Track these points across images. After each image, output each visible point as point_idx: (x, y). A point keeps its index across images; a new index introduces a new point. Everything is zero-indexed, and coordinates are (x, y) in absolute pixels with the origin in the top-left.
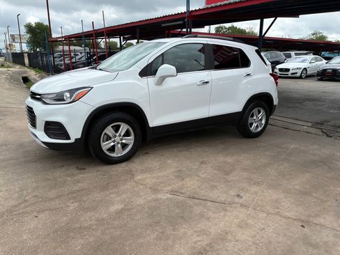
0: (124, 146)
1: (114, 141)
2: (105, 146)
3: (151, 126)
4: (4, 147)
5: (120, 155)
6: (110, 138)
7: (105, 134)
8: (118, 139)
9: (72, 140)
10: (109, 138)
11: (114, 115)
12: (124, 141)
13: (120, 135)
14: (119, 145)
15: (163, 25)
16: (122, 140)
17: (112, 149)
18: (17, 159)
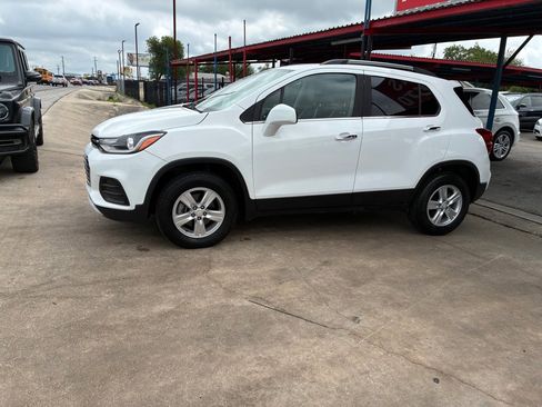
0: (209, 224)
1: (193, 215)
2: (179, 220)
3: (252, 197)
4: (58, 210)
5: (200, 236)
6: (188, 210)
7: (180, 202)
8: (199, 211)
9: (131, 207)
10: (186, 209)
11: (196, 176)
12: (208, 216)
13: (203, 207)
14: (201, 221)
15: (333, 43)
16: (205, 214)
17: (190, 226)
18: (68, 226)
